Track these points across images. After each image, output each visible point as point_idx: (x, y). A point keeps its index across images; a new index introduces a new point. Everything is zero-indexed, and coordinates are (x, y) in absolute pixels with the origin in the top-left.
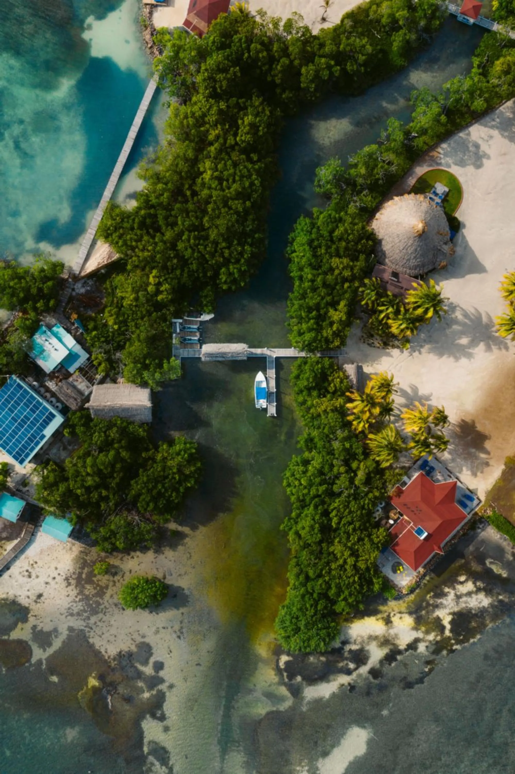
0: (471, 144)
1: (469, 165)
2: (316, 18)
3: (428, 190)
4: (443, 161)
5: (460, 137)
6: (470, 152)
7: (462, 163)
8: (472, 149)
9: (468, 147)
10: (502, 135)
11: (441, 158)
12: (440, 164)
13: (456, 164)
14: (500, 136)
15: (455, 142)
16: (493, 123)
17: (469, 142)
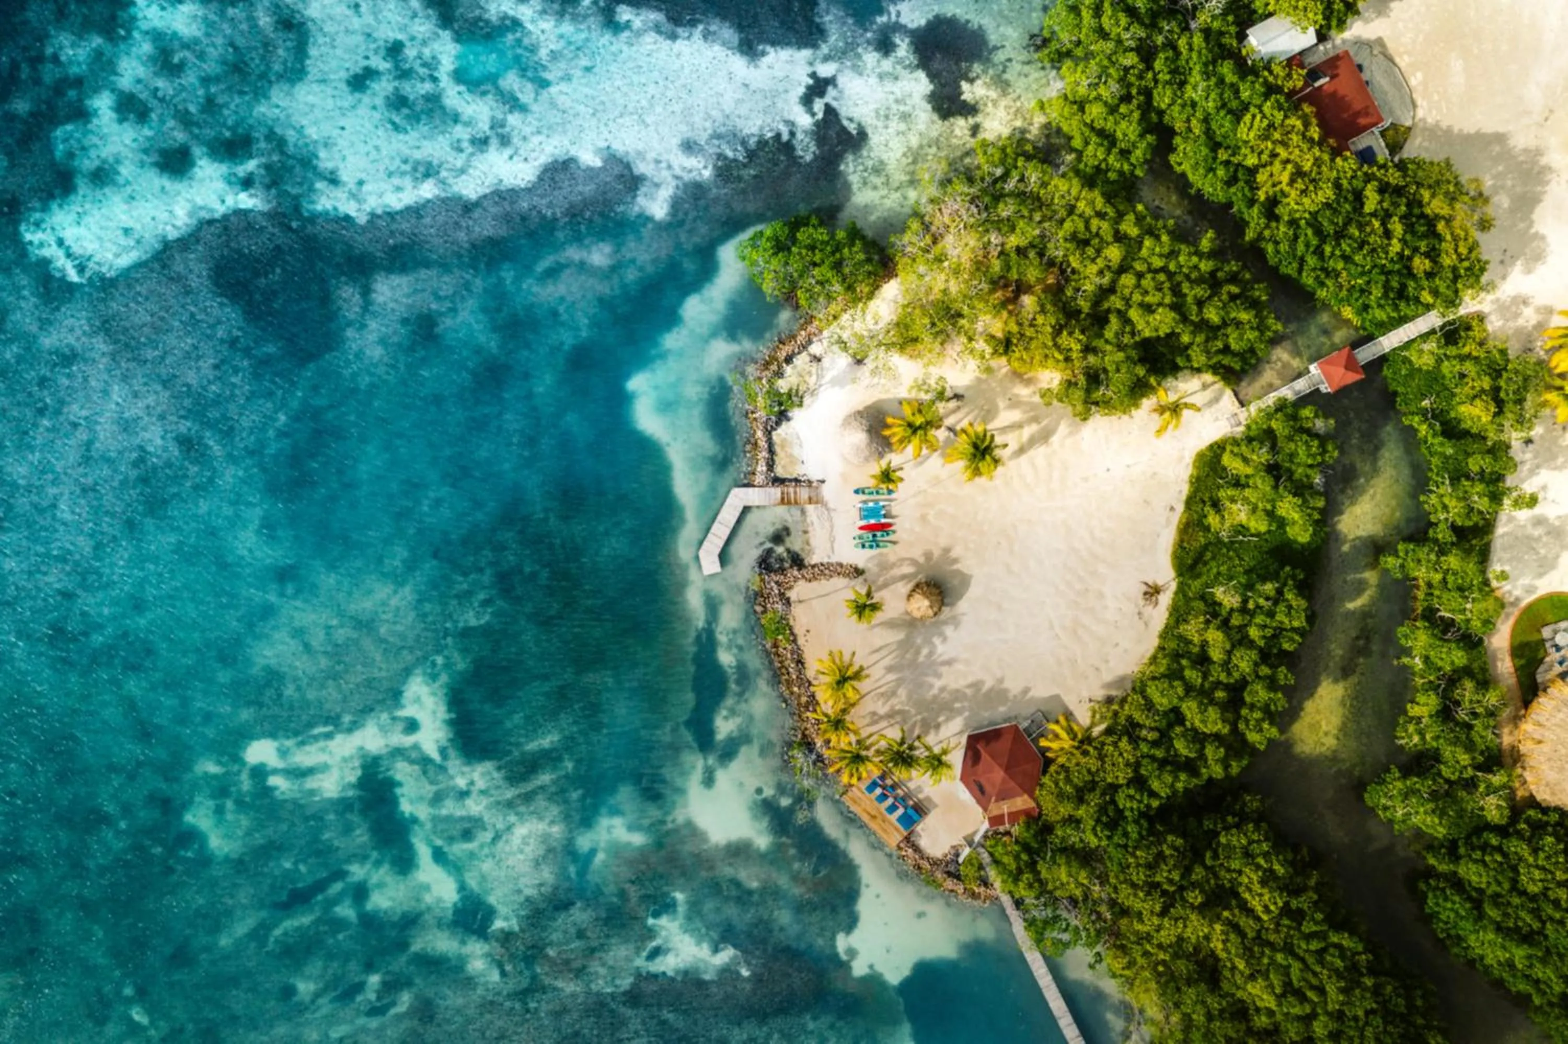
0: (1529, 527)
1: (1557, 557)
2: (1137, 605)
3: (1542, 653)
4: (1517, 593)
5: (1503, 536)
6: (1538, 539)
7: (1546, 566)
8: (1538, 532)
9: (1529, 538)
10: (1555, 468)
11: (1510, 592)
12: (1518, 599)
13: (1541, 575)
14: (1556, 473)
15: (1504, 549)
16: (1527, 466)
17: (1524, 526)
